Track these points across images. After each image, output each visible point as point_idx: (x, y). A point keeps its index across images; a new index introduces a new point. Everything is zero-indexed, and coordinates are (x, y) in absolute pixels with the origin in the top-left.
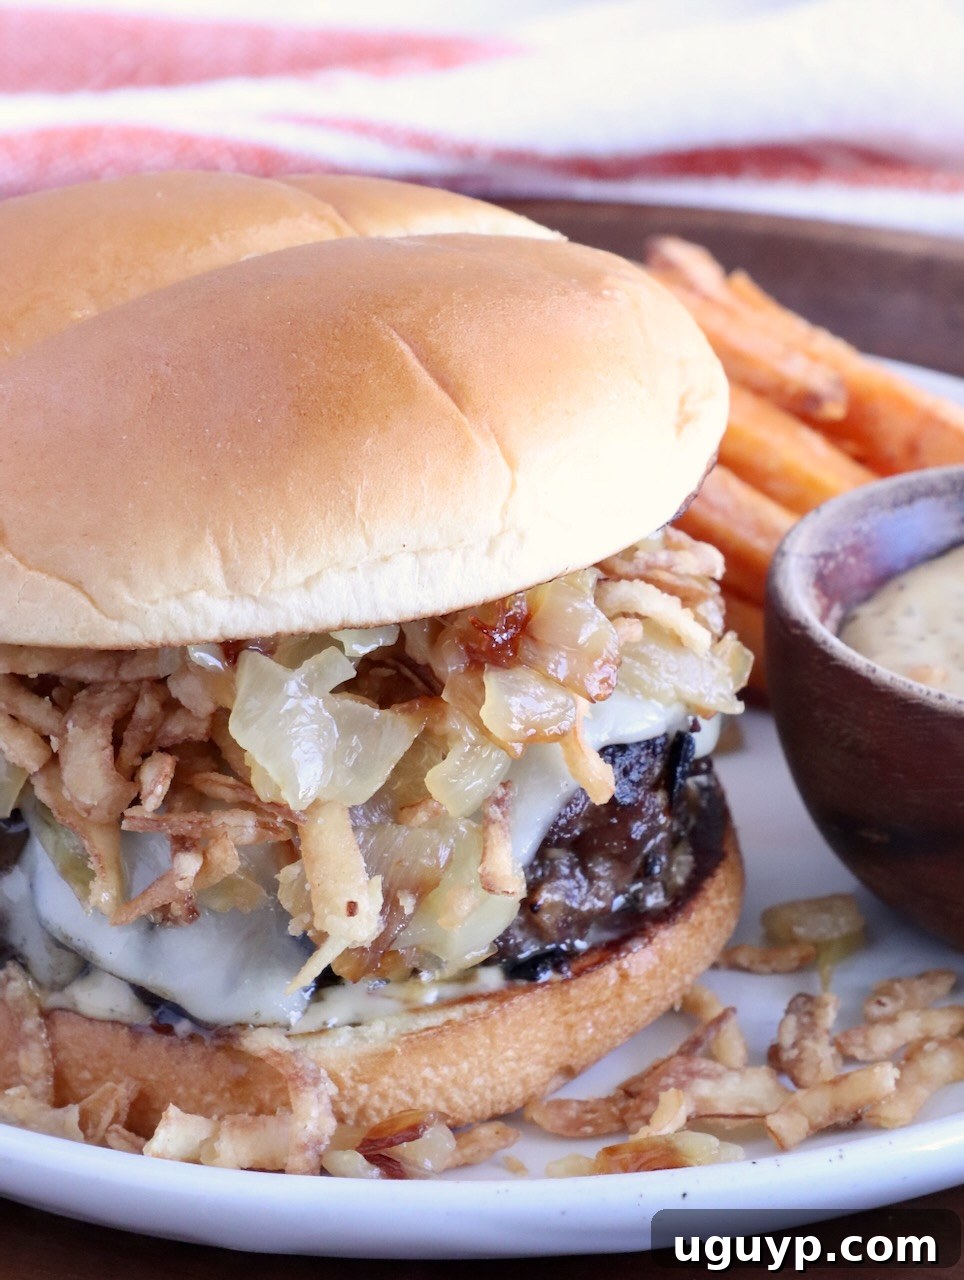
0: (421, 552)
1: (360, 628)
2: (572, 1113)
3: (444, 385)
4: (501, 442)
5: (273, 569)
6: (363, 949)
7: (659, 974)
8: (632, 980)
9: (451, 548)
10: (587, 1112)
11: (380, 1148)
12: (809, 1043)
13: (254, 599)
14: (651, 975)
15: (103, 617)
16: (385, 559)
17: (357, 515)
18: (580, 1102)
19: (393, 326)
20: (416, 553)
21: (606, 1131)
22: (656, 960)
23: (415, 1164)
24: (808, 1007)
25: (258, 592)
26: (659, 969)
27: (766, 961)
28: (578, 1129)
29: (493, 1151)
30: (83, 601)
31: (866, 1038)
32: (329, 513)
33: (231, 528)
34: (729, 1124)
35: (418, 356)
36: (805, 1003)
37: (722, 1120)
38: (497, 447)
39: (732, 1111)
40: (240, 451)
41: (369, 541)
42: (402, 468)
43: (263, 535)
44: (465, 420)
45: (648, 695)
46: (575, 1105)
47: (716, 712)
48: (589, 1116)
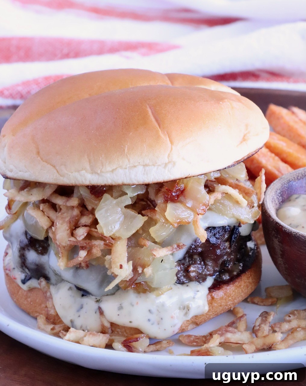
0: (145, 165)
1: (128, 185)
2: (192, 339)
3: (157, 120)
4: (169, 137)
5: (103, 166)
6: (126, 281)
7: (224, 299)
8: (215, 299)
9: (154, 165)
10: (196, 339)
11: (128, 343)
12: (263, 325)
13: (98, 174)
14: (222, 298)
15: (59, 176)
16: (135, 166)
17: (126, 153)
18: (195, 336)
19: (148, 105)
20: (144, 166)
21: (200, 345)
22: (223, 294)
23: (136, 348)
24: (266, 315)
25: (99, 172)
26: (224, 297)
27: (262, 302)
28: (192, 343)
29: (165, 348)
30: (55, 171)
31: (280, 325)
32: (118, 152)
33: (92, 154)
34: (233, 345)
35: (152, 112)
36: (265, 314)
37: (231, 344)
38: (168, 138)
39: (235, 342)
40: (97, 133)
41: (129, 161)
42: (139, 141)
43: (100, 156)
44: (160, 130)
45: (223, 214)
46: (193, 336)
47: (247, 223)
48: (197, 340)
